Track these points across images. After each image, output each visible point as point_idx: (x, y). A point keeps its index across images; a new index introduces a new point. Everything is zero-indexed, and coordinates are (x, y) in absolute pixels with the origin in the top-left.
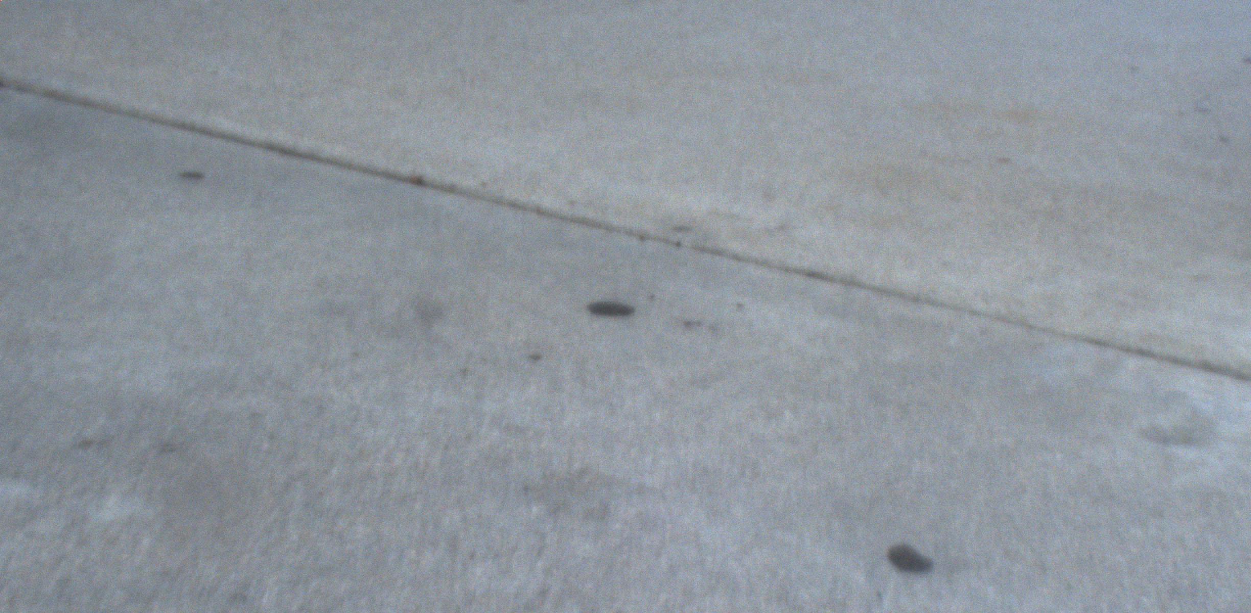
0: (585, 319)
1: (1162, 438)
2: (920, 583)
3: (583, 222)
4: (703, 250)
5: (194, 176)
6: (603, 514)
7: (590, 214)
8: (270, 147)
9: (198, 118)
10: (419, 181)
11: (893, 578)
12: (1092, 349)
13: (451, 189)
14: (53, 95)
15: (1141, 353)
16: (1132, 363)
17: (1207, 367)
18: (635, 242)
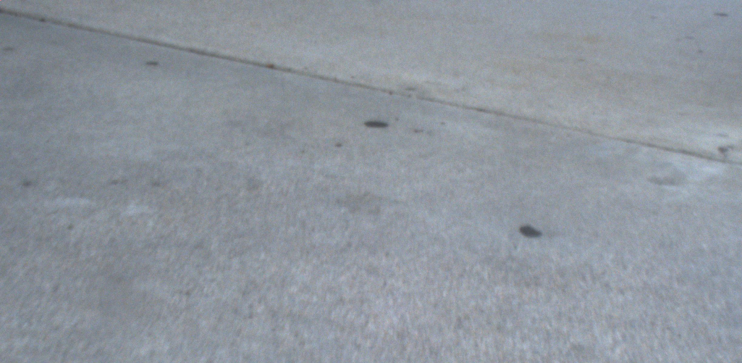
0: (363, 128)
1: (658, 181)
2: (535, 241)
3: (360, 85)
4: (423, 99)
5: (154, 64)
6: (377, 212)
7: (362, 82)
8: (192, 51)
9: (152, 36)
10: (272, 67)
11: (523, 239)
12: (625, 144)
13: (289, 70)
14: (72, 26)
15: (650, 145)
16: (645, 149)
17: (684, 152)
18: (386, 95)
